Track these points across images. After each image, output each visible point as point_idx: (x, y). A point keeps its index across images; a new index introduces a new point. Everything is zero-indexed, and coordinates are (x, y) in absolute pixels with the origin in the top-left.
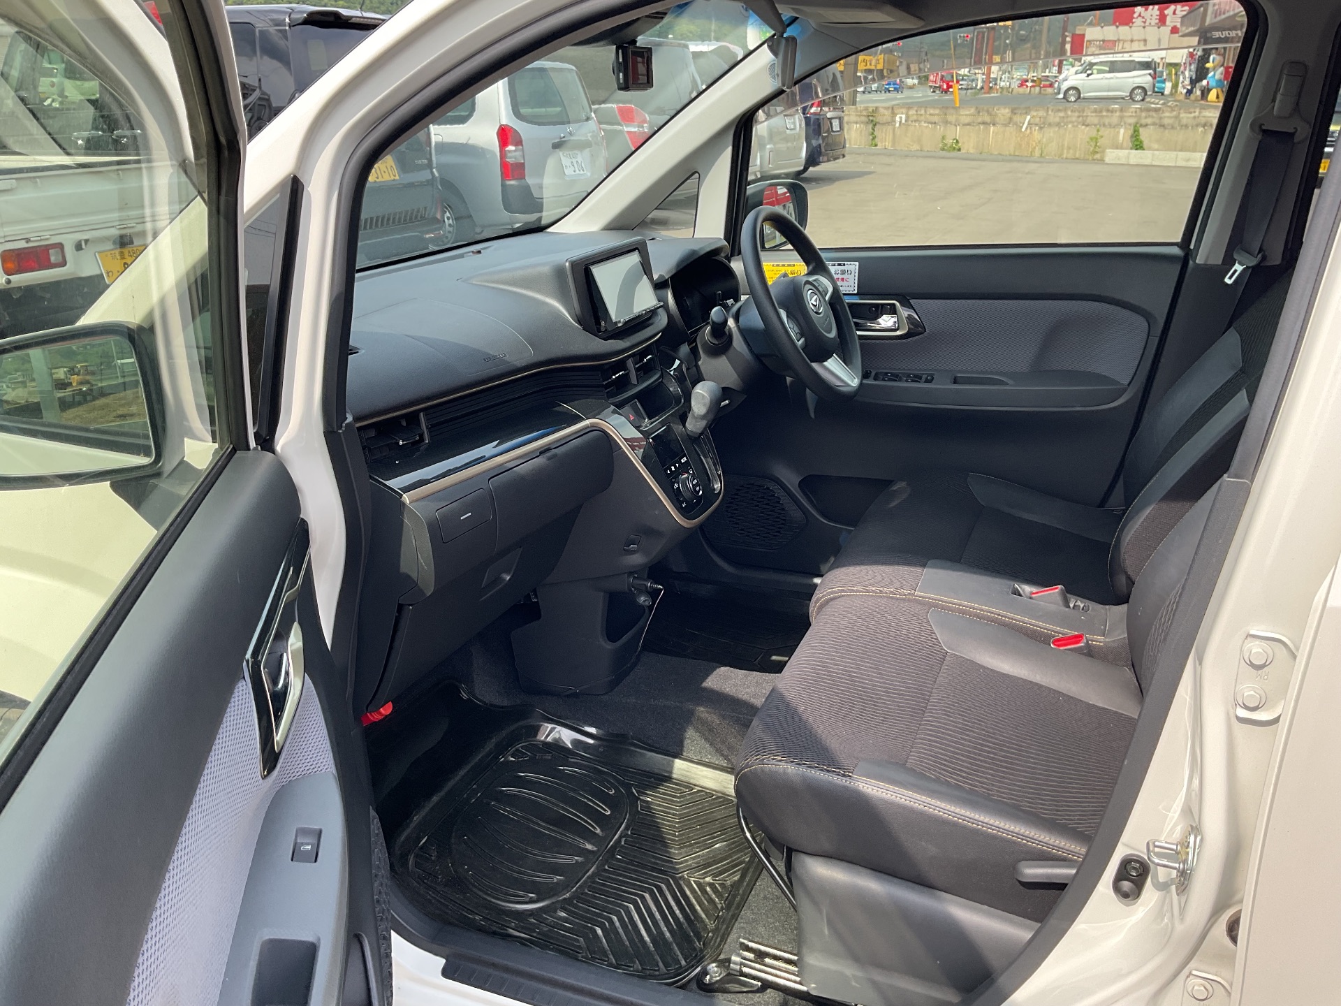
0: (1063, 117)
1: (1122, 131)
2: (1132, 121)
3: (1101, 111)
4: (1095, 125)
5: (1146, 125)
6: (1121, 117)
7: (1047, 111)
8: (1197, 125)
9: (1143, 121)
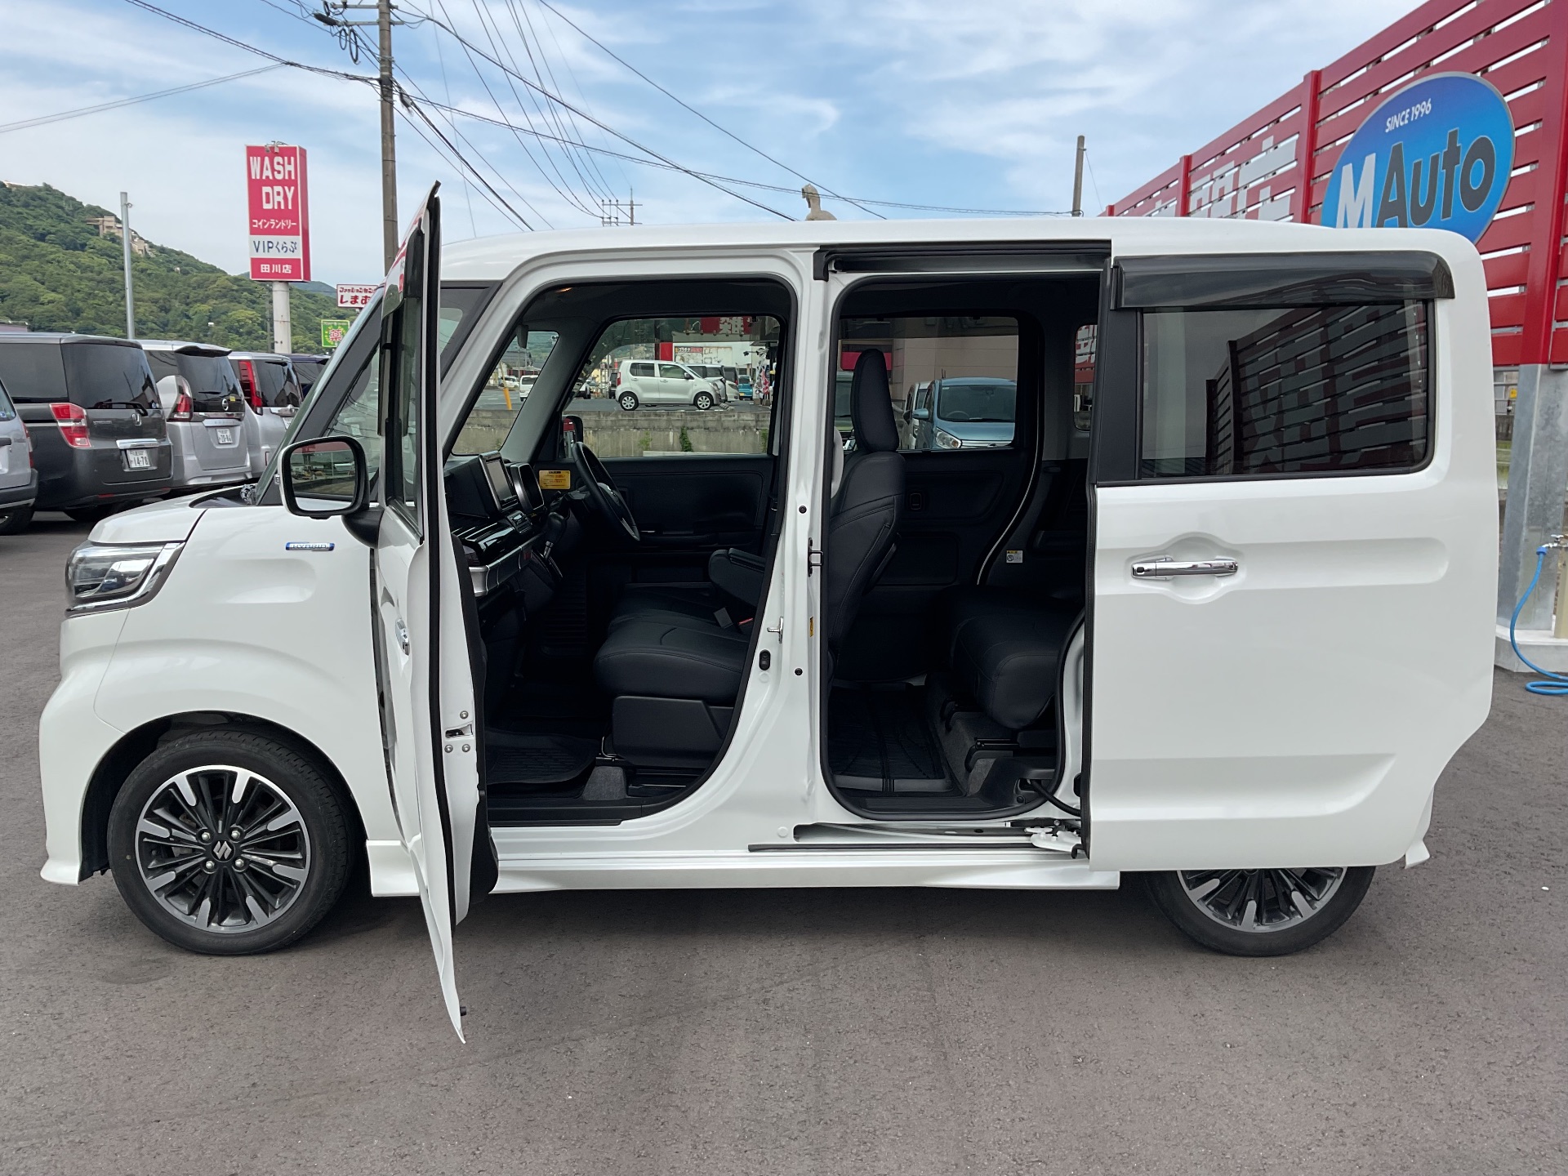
0: (615, 421)
1: (671, 434)
2: (679, 424)
3: (649, 416)
4: (646, 429)
5: (692, 429)
6: (669, 421)
7: (599, 416)
8: (738, 428)
9: (690, 425)
